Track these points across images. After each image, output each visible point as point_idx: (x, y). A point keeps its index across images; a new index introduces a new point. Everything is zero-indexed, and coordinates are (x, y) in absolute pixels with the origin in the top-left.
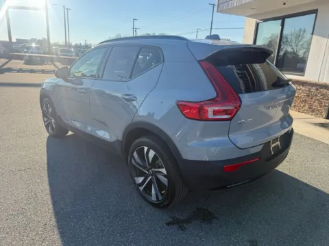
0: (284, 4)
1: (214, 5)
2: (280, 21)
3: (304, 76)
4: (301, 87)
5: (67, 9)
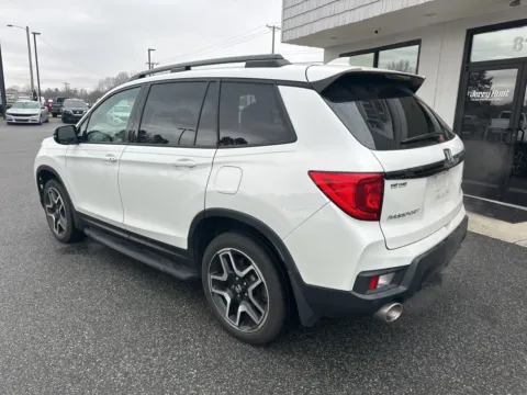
0: (376, 32)
1: (274, 28)
2: (372, 55)
5: (35, 34)
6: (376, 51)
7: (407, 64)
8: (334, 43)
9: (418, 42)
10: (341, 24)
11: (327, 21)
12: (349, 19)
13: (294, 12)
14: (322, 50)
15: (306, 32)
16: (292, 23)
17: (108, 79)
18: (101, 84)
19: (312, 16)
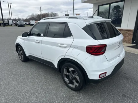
2: (108, 5)
3: (120, 27)
5: (10, 3)
8: (97, 2)
9: (124, 1)
17: (29, 15)
18: (27, 17)
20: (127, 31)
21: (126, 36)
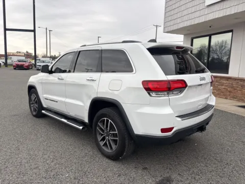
0: (210, 27)
1: (157, 26)
2: (208, 38)
3: (228, 73)
4: (227, 82)
5: (50, 31)
6: (210, 36)
7: (226, 42)
8: (189, 32)
9: (231, 31)
10: (193, 23)
11: (186, 22)
12: (197, 21)
13: (170, 18)
14: (183, 36)
15: (175, 27)
16: (168, 24)
19: (179, 21)
20: (239, 81)
21: (238, 89)
